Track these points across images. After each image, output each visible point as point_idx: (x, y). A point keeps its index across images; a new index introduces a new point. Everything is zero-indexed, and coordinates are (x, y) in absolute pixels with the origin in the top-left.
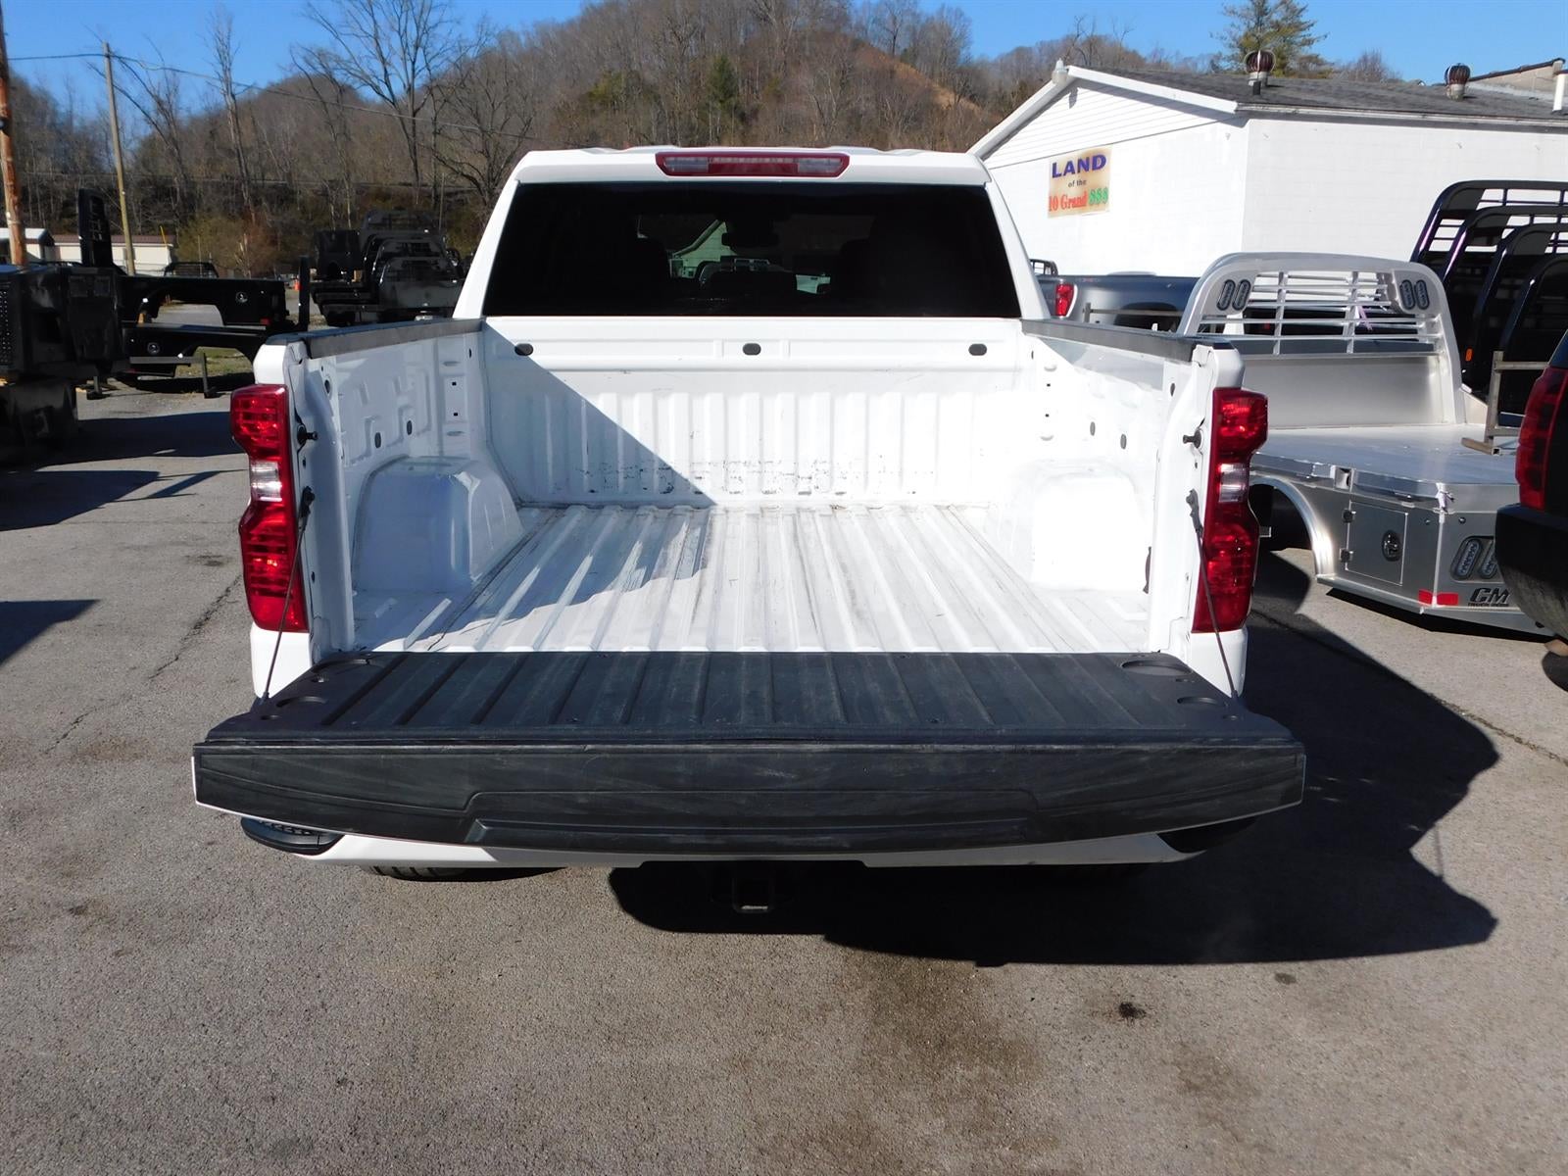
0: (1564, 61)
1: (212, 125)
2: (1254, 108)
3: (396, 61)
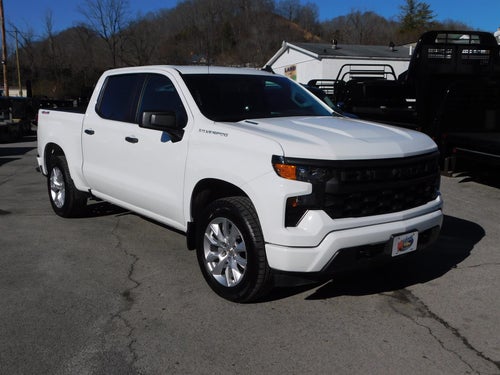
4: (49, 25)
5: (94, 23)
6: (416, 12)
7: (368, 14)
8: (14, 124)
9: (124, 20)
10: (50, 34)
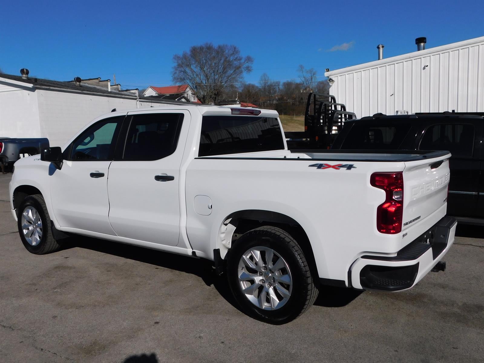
0: (100, 78)
2: (38, 86)
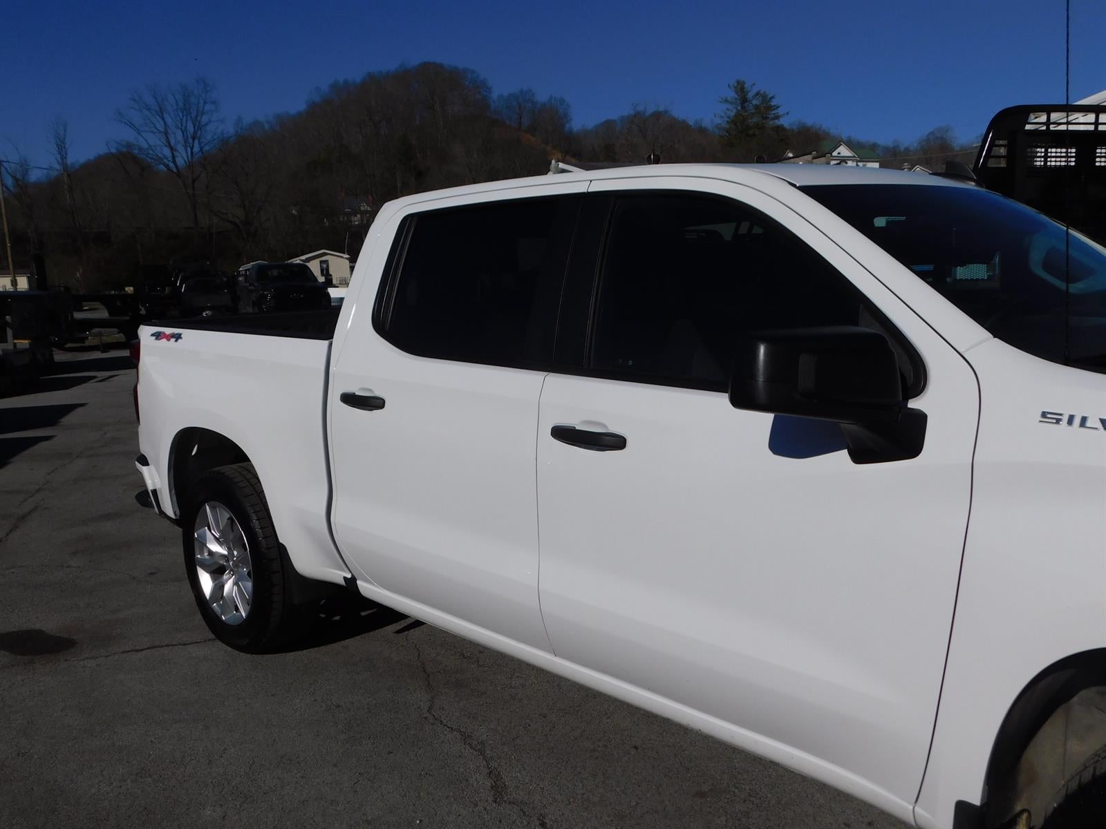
1: (52, 187)
3: (180, 148)
4: (62, 148)
5: (150, 142)
6: (751, 109)
7: (657, 115)
8: (18, 352)
9: (209, 137)
10: (64, 164)
